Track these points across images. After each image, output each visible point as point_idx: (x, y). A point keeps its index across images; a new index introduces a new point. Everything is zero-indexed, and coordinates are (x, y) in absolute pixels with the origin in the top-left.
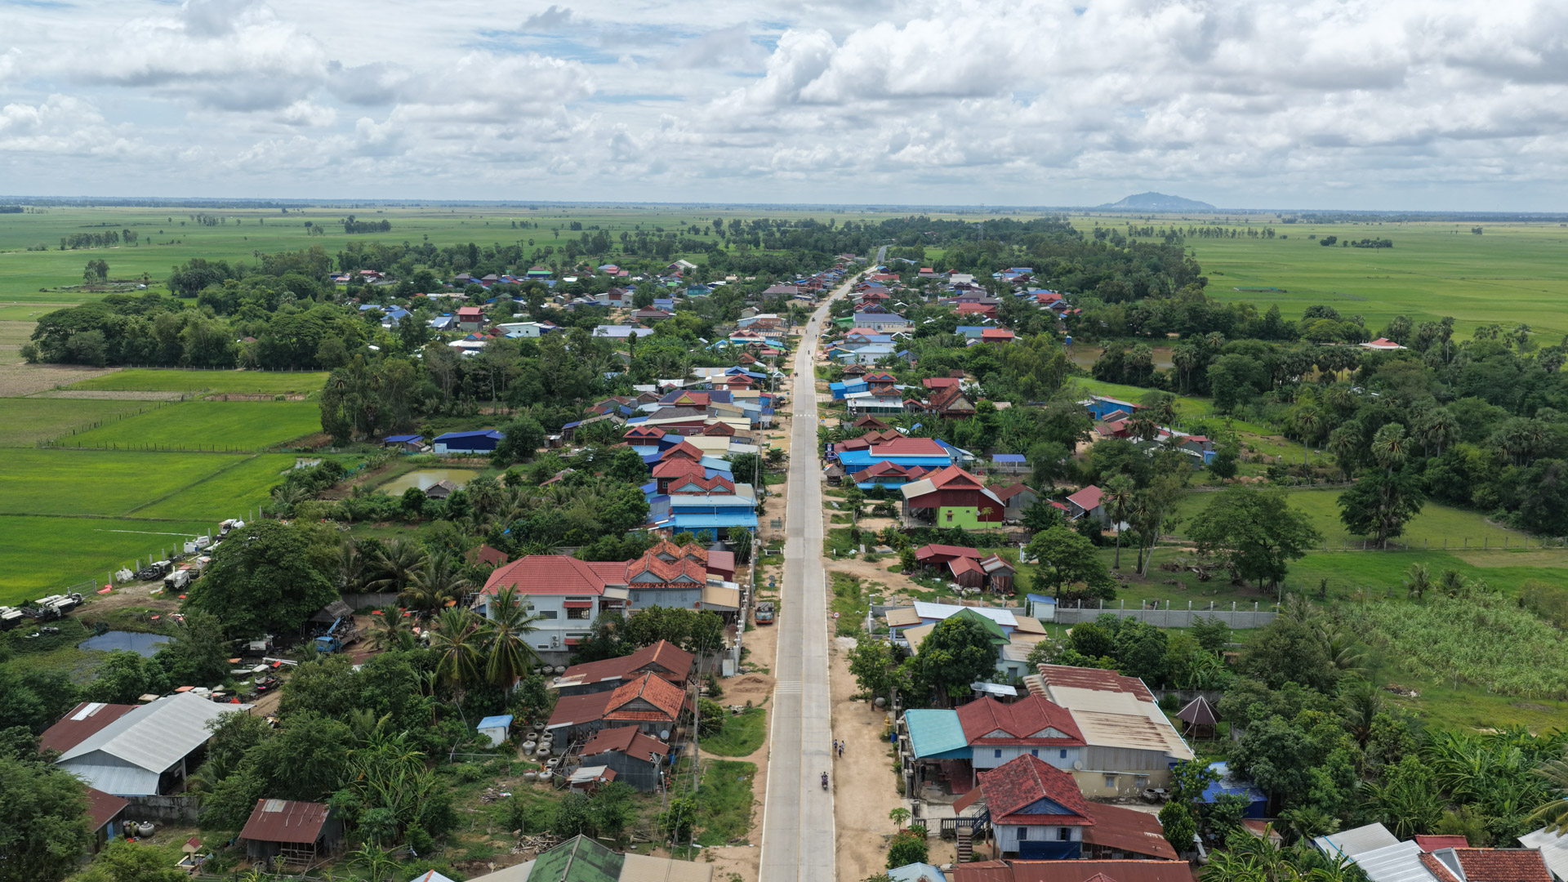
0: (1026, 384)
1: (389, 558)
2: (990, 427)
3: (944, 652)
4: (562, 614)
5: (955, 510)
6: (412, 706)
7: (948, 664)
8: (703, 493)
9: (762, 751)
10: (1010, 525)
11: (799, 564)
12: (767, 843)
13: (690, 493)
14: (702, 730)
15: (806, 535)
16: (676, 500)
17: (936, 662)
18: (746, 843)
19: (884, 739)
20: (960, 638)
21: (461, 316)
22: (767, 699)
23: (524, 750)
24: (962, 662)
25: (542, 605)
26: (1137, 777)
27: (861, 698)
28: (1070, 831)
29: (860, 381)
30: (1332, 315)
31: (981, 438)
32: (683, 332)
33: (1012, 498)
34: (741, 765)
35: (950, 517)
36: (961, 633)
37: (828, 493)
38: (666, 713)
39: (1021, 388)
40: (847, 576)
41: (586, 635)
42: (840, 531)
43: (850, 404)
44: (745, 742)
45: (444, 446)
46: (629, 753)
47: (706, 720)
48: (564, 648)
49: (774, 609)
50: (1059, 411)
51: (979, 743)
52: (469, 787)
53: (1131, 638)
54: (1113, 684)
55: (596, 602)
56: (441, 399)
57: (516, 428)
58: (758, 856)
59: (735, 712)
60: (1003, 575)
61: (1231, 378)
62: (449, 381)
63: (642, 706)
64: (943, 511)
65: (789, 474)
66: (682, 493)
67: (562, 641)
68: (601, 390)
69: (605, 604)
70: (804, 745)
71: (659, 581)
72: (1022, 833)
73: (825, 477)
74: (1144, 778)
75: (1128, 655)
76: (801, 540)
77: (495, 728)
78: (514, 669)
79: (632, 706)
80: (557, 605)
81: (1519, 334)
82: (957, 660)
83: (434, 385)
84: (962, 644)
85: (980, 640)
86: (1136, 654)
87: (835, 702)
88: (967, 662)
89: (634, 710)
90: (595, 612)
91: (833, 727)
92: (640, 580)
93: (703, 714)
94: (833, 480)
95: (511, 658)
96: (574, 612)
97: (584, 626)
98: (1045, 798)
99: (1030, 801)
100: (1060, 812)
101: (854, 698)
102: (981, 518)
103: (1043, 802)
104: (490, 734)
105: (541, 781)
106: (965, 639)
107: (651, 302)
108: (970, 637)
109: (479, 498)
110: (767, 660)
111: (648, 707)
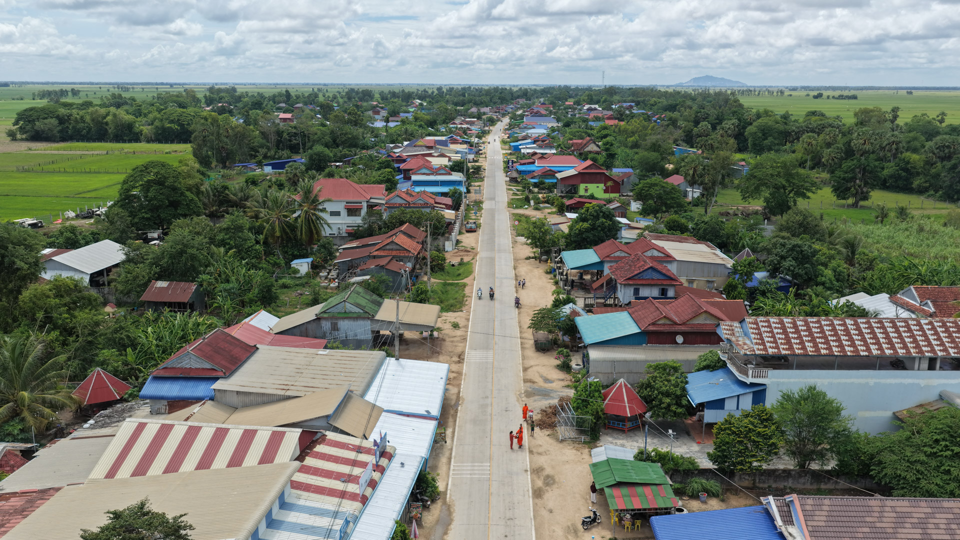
0: (633, 142)
1: (234, 195)
2: (610, 154)
3: (585, 223)
4: (344, 213)
5: (589, 186)
6: (249, 247)
7: (587, 230)
8: (432, 174)
9: (471, 277)
10: (623, 196)
11: (492, 213)
12: (474, 310)
13: (424, 174)
14: (432, 269)
15: (496, 200)
16: (414, 178)
17: (580, 230)
18: (462, 311)
19: (547, 273)
20: (595, 214)
21: (281, 119)
22: (473, 259)
23: (321, 277)
24: (597, 229)
25: (330, 207)
26: (708, 282)
27: (533, 258)
28: (667, 290)
29: (529, 141)
30: (823, 115)
31: (605, 161)
32: (418, 123)
33: (625, 180)
34: (458, 284)
35: (586, 190)
36: (596, 211)
37: (510, 185)
38: (410, 251)
39: (630, 144)
40: (523, 215)
41: (359, 226)
42: (518, 199)
43: (523, 151)
44: (459, 275)
45: (270, 167)
46: (387, 267)
47: (434, 263)
48: (345, 235)
49: (478, 226)
50: (654, 141)
51: (608, 259)
52: (286, 290)
53: (703, 222)
54: (691, 241)
55: (365, 205)
56: (269, 149)
57: (315, 154)
58: (469, 315)
59: (453, 265)
60: (620, 211)
61: (760, 135)
62: (273, 138)
63: (395, 247)
64: (582, 186)
65: (485, 179)
66: (419, 174)
67: (344, 231)
68: (368, 147)
69: (371, 207)
70: (497, 275)
71: (405, 202)
72: (636, 292)
73: (508, 179)
74: (713, 282)
75: (701, 231)
76: (494, 202)
77: (302, 266)
78: (314, 232)
79: (388, 247)
80: (340, 207)
81: (940, 118)
82: (593, 228)
83: (264, 141)
84: (597, 217)
85: (608, 216)
87: (516, 260)
88: (600, 229)
89: (389, 250)
90: (364, 211)
91: (515, 269)
92: (392, 202)
93: (433, 260)
94: (513, 180)
95: (312, 225)
96: (352, 211)
97: (357, 220)
98: (651, 268)
99: (642, 270)
100: (661, 277)
101: (528, 258)
102: (606, 191)
103: (650, 271)
104: (299, 268)
105: (332, 288)
106: (598, 215)
107: (398, 113)
108: (601, 214)
109: (291, 176)
110: (473, 245)
111: (398, 247)
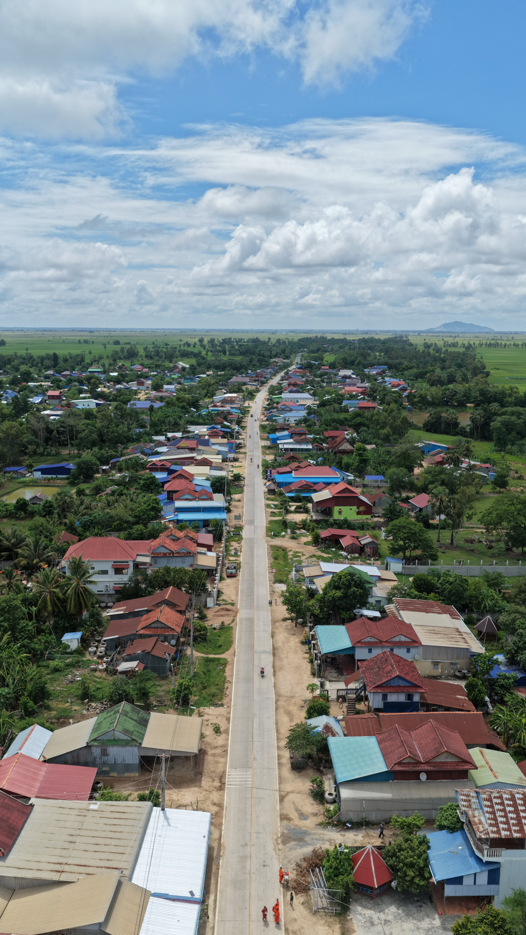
0: (385, 434)
1: (7, 540)
2: (363, 460)
3: (338, 591)
4: (111, 571)
5: (343, 508)
6: (22, 628)
7: (340, 598)
8: (194, 499)
9: (231, 651)
10: (375, 517)
11: (251, 541)
12: (234, 705)
13: (187, 499)
14: (195, 639)
15: (256, 524)
16: (178, 504)
17: (333, 598)
18: (222, 705)
19: (303, 643)
20: (347, 583)
21: (49, 396)
22: (233, 621)
23: (90, 653)
24: (349, 597)
25: (99, 567)
26: (452, 664)
27: (289, 619)
28: (413, 695)
29: (286, 433)
31: (358, 466)
32: (181, 405)
33: (377, 501)
34: (219, 659)
35: (340, 513)
36: (348, 580)
37: (268, 499)
38: (174, 630)
39: (382, 436)
40: (280, 547)
41: (125, 584)
42: (276, 522)
43: (281, 446)
44: (221, 646)
45: (39, 473)
46: (152, 653)
47: (197, 634)
48: (112, 592)
49: (237, 567)
50: (404, 450)
51: (359, 645)
52: (57, 675)
53: (448, 582)
54: (437, 609)
55: (131, 564)
56: (38, 445)
57: (83, 462)
58: (229, 713)
59: (215, 629)
60: (372, 546)
61: (504, 430)
62: (42, 434)
63: (159, 625)
64: (336, 509)
65: (245, 488)
66: (182, 500)
67: (111, 588)
68: (133, 439)
69: (137, 565)
70: (256, 648)
71: (169, 551)
72: (385, 697)
73: (266, 490)
74: (456, 664)
75: (446, 592)
76: (252, 527)
77: (72, 639)
78: (83, 605)
79: (153, 625)
80: (108, 567)
82: (345, 596)
83: (33, 437)
84: (349, 587)
85: (359, 584)
86: (450, 591)
87: (274, 622)
88: (351, 597)
89: (155, 628)
90: (131, 570)
91: (273, 637)
92: (158, 551)
93: (196, 630)
94: (271, 491)
95: (81, 598)
96: (118, 571)
97: (124, 578)
98: (398, 676)
99: (390, 678)
100: (407, 684)
101: (285, 620)
102: (358, 513)
103: (397, 679)
104: (69, 643)
105: (100, 671)
106: (350, 584)
107: (162, 387)
108: (353, 583)
109: (61, 504)
110: (233, 598)
111: (163, 626)
